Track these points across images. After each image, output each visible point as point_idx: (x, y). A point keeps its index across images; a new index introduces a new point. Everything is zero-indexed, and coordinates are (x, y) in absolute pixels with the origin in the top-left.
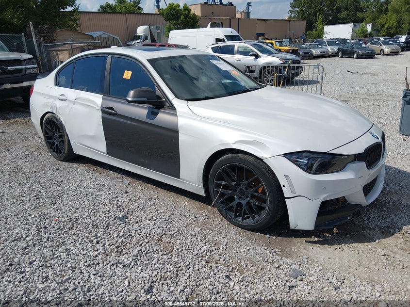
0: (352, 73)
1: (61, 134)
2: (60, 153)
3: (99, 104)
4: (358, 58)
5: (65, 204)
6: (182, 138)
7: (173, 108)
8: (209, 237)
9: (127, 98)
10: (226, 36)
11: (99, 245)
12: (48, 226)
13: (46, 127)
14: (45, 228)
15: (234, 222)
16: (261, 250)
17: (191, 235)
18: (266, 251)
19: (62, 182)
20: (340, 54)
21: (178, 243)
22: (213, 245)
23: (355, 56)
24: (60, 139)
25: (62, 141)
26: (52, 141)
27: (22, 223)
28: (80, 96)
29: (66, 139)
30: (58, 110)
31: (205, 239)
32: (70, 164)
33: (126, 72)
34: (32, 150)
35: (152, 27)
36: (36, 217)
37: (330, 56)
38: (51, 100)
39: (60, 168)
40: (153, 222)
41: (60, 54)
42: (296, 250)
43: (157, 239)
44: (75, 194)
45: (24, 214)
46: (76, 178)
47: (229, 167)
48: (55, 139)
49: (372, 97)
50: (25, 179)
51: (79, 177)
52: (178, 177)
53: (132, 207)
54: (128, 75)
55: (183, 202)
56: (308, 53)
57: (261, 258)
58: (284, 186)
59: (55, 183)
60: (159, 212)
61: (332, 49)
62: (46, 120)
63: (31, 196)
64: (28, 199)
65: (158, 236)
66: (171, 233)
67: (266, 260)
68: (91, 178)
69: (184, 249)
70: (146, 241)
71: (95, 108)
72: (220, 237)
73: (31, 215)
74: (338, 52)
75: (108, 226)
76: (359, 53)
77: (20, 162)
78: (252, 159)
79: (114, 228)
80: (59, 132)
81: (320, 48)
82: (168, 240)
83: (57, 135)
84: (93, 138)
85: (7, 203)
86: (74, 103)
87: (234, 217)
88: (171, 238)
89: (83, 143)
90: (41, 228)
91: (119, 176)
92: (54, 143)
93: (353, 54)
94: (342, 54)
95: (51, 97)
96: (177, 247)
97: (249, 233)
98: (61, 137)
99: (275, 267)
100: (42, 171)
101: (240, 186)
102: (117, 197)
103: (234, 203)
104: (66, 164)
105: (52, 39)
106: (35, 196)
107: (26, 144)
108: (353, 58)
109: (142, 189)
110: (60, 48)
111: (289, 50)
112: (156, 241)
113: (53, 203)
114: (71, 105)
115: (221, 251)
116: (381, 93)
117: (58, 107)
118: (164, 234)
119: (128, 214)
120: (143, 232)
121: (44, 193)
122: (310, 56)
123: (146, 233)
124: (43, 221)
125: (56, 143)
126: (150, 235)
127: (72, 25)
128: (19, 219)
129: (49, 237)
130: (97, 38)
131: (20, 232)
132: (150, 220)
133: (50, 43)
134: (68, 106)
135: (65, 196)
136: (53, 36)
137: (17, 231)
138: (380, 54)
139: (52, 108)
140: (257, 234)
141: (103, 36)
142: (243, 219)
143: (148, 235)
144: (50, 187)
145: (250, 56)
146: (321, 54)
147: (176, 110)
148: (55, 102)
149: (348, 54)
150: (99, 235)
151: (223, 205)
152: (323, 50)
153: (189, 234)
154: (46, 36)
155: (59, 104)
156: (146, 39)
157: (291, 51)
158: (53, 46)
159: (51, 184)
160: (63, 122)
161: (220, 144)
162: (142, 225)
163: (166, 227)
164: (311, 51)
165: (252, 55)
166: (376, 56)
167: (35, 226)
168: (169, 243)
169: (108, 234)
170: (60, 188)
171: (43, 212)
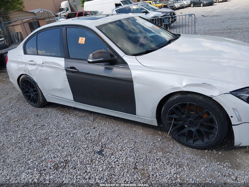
0: (205, 16)
1: (35, 89)
2: (36, 103)
3: (62, 65)
4: (203, 6)
5: (52, 145)
6: (136, 86)
7: (124, 63)
8: (171, 159)
9: (88, 60)
10: (121, 1)
11: (91, 180)
12: (46, 168)
13: (23, 85)
14: (44, 170)
15: (185, 144)
16: (216, 165)
17: (157, 160)
18: (219, 166)
19: (44, 125)
20: (192, 5)
21: (151, 169)
22: (178, 167)
23: (202, 5)
24: (34, 93)
25: (37, 94)
26: (28, 94)
27: (25, 168)
28: (46, 61)
29: (40, 92)
30: (30, 72)
31: (169, 162)
32: (45, 109)
33: (80, 38)
34: (15, 101)
35: (70, 2)
36: (34, 161)
37: (186, 7)
38: (23, 66)
39: (39, 114)
40: (124, 153)
41: (15, 27)
42: (240, 161)
43: (133, 167)
44: (57, 135)
45: (24, 159)
46: (53, 121)
47: (180, 105)
48: (31, 93)
49: (226, 31)
50: (16, 127)
51: (55, 119)
52: (135, 114)
53: (103, 141)
54: (82, 40)
55: (139, 131)
56: (173, 6)
57: (220, 173)
58: (232, 117)
59: (39, 127)
60: (125, 142)
61: (187, 2)
62: (22, 80)
63: (25, 142)
64: (23, 145)
65: (133, 165)
66: (142, 160)
67: (224, 174)
68: (64, 119)
69: (158, 175)
70: (126, 170)
71: (60, 68)
72: (180, 159)
73: (29, 160)
74: (191, 4)
75: (92, 161)
76: (204, 3)
77: (9, 113)
78: (201, 97)
79: (97, 162)
80: (33, 88)
81: (179, 2)
82: (142, 167)
83: (32, 90)
84: (61, 90)
85: (8, 151)
86: (42, 66)
87: (186, 141)
88: (143, 165)
89: (53, 94)
90: (41, 171)
91: (84, 115)
92: (30, 96)
93: (201, 4)
94: (194, 4)
95: (23, 63)
96: (152, 173)
97: (199, 151)
98: (35, 91)
99: (234, 180)
100: (27, 118)
101: (190, 118)
102: (89, 133)
103: (185, 131)
104: (42, 109)
105: (8, 18)
106: (28, 141)
107: (8, 97)
108: (201, 6)
109: (105, 124)
110: (15, 24)
111: (162, 6)
112: (133, 170)
113: (44, 145)
114: (40, 68)
115: (187, 172)
116: (230, 28)
117: (30, 70)
118: (137, 162)
119: (102, 147)
120: (120, 162)
121: (34, 138)
122: (174, 9)
123: (123, 163)
124: (40, 163)
125: (32, 95)
126: (126, 164)
127: (20, 7)
128: (21, 165)
129: (50, 179)
130: (37, 14)
131: (26, 177)
132: (121, 150)
133: (7, 21)
134: (37, 69)
135: (50, 138)
136: (8, 16)
137: (23, 177)
138: (216, 2)
139: (25, 71)
140: (206, 151)
141: (41, 12)
142: (194, 142)
143: (125, 165)
144: (37, 132)
145: (142, 13)
146: (181, 6)
147: (127, 64)
148: (27, 67)
149: (197, 4)
150: (88, 171)
151: (175, 132)
152: (181, 4)
153: (156, 160)
154: (4, 17)
155: (30, 68)
156: (68, 10)
157: (163, 7)
158: (10, 23)
159: (37, 128)
160: (35, 80)
161: (171, 89)
162: (117, 156)
163: (136, 155)
164: (174, 5)
165: (144, 12)
166: (215, 4)
167: (35, 169)
168: (143, 170)
169: (95, 169)
170: (44, 131)
171: (38, 155)
